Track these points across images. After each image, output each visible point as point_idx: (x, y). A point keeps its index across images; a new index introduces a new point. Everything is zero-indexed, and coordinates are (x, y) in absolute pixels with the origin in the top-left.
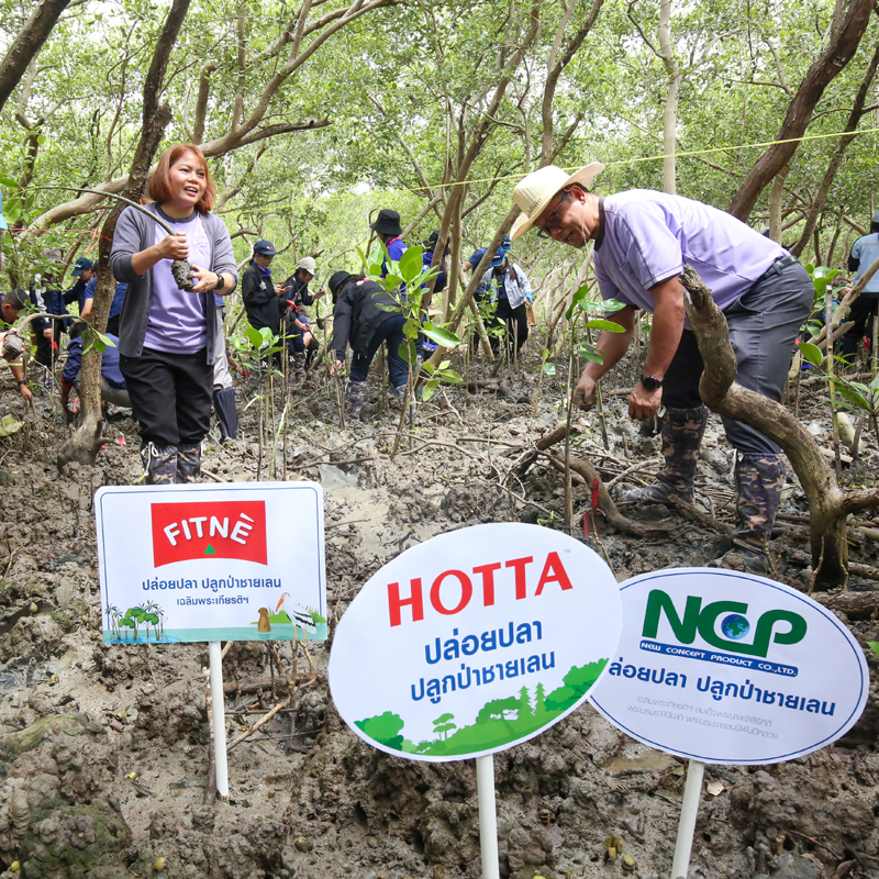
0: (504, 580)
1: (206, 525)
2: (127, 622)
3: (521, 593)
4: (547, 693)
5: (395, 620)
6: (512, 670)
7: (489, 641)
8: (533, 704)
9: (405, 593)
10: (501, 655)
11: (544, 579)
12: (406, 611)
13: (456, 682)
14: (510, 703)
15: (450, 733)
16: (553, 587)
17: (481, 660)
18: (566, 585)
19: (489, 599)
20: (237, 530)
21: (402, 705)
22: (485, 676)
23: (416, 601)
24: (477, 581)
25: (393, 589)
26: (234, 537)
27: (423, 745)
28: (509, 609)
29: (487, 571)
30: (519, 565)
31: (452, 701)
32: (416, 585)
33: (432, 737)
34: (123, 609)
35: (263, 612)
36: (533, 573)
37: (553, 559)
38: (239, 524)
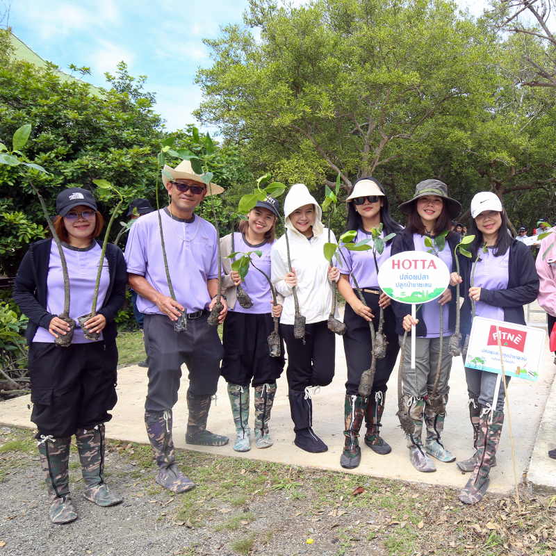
0: (420, 264)
1: (506, 336)
2: (474, 361)
3: (424, 268)
4: (429, 293)
5: (393, 268)
6: (420, 285)
7: (415, 277)
8: (425, 294)
9: (396, 262)
10: (417, 281)
11: (430, 266)
12: (396, 266)
13: (407, 285)
14: (420, 293)
15: (405, 296)
16: (432, 268)
17: (413, 281)
18: (435, 268)
19: (416, 268)
20: (516, 339)
21: (393, 287)
22: (414, 285)
23: (398, 264)
24: (413, 263)
25: (393, 261)
26: (514, 341)
27: (397, 298)
28: (420, 271)
29: (416, 261)
30: (424, 261)
31: (405, 289)
32: (399, 261)
33: (400, 296)
34: (474, 357)
35: (519, 368)
36: (427, 264)
37: (432, 261)
38: (517, 338)
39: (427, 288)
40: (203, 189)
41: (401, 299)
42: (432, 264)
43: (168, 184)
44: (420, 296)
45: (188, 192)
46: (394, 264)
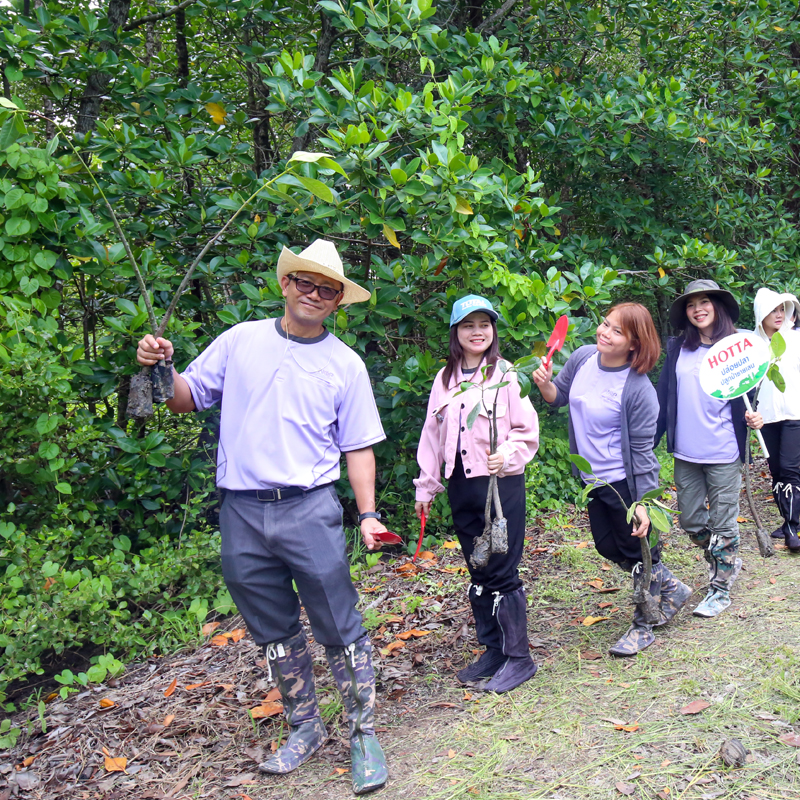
39: (752, 370)
40: (337, 292)
41: (732, 395)
42: (748, 343)
43: (284, 279)
44: (747, 382)
45: (314, 295)
46: (711, 363)
